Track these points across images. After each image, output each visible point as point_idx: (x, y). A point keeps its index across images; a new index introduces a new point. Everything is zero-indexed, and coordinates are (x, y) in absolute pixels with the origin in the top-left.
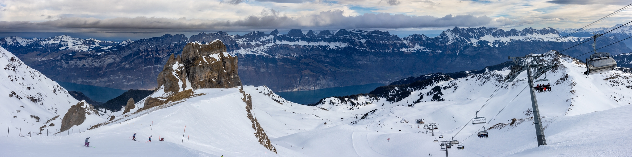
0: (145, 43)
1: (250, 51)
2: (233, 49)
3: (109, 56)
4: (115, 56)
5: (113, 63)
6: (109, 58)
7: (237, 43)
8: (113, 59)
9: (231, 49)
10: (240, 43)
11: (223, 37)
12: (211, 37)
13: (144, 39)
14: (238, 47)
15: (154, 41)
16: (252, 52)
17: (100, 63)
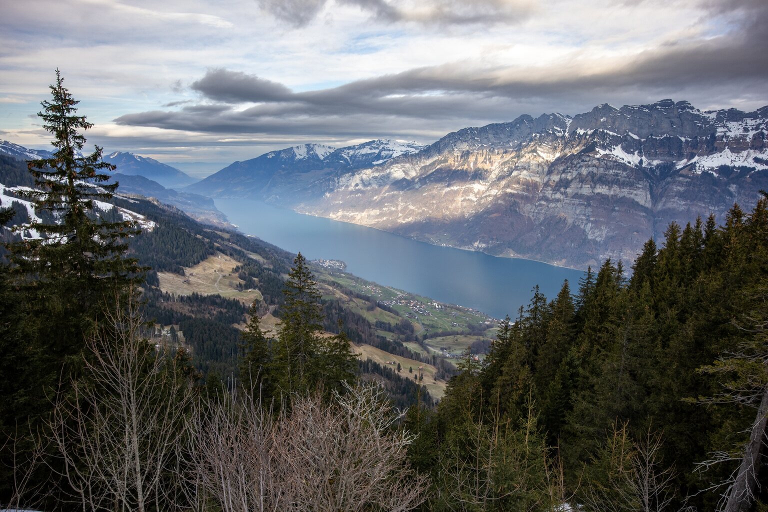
0: (470, 137)
1: (750, 160)
2: (695, 151)
3: (397, 165)
4: (407, 165)
5: (404, 179)
6: (396, 169)
7: (718, 134)
8: (404, 171)
9: (686, 151)
10: (728, 134)
11: (671, 115)
12: (626, 117)
13: (469, 129)
14: (713, 146)
15: (490, 132)
16: (757, 160)
17: (381, 181)
